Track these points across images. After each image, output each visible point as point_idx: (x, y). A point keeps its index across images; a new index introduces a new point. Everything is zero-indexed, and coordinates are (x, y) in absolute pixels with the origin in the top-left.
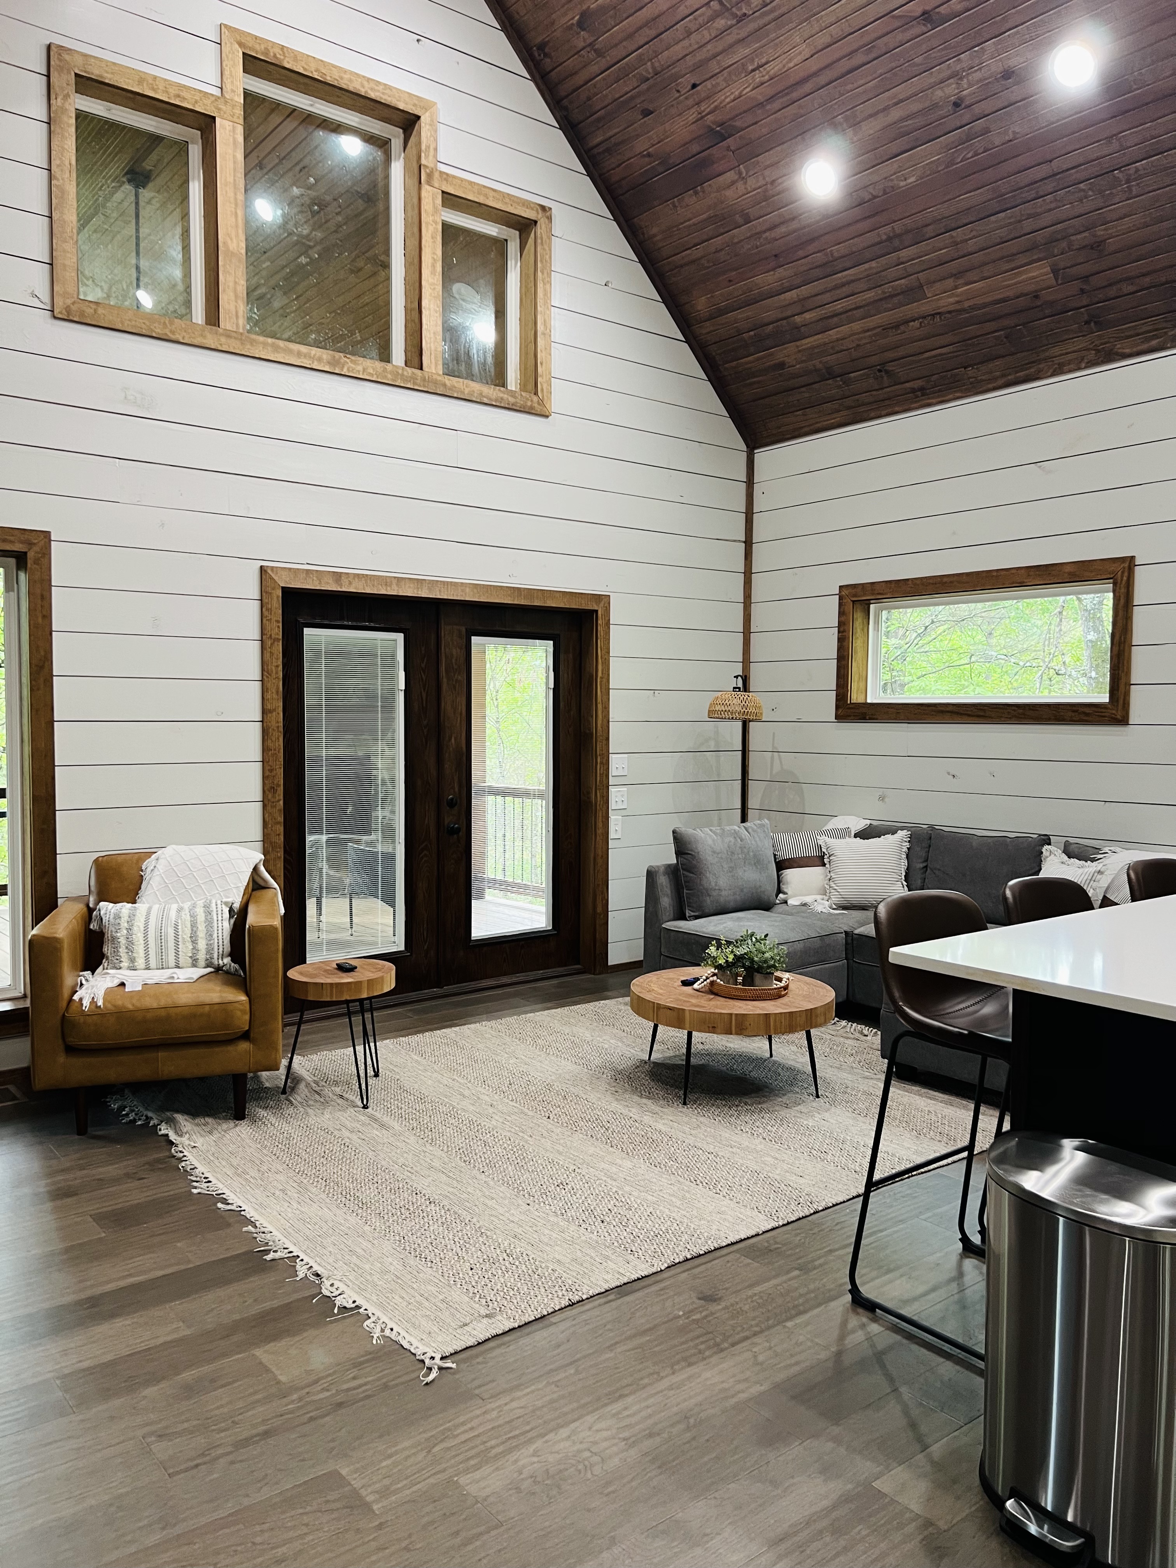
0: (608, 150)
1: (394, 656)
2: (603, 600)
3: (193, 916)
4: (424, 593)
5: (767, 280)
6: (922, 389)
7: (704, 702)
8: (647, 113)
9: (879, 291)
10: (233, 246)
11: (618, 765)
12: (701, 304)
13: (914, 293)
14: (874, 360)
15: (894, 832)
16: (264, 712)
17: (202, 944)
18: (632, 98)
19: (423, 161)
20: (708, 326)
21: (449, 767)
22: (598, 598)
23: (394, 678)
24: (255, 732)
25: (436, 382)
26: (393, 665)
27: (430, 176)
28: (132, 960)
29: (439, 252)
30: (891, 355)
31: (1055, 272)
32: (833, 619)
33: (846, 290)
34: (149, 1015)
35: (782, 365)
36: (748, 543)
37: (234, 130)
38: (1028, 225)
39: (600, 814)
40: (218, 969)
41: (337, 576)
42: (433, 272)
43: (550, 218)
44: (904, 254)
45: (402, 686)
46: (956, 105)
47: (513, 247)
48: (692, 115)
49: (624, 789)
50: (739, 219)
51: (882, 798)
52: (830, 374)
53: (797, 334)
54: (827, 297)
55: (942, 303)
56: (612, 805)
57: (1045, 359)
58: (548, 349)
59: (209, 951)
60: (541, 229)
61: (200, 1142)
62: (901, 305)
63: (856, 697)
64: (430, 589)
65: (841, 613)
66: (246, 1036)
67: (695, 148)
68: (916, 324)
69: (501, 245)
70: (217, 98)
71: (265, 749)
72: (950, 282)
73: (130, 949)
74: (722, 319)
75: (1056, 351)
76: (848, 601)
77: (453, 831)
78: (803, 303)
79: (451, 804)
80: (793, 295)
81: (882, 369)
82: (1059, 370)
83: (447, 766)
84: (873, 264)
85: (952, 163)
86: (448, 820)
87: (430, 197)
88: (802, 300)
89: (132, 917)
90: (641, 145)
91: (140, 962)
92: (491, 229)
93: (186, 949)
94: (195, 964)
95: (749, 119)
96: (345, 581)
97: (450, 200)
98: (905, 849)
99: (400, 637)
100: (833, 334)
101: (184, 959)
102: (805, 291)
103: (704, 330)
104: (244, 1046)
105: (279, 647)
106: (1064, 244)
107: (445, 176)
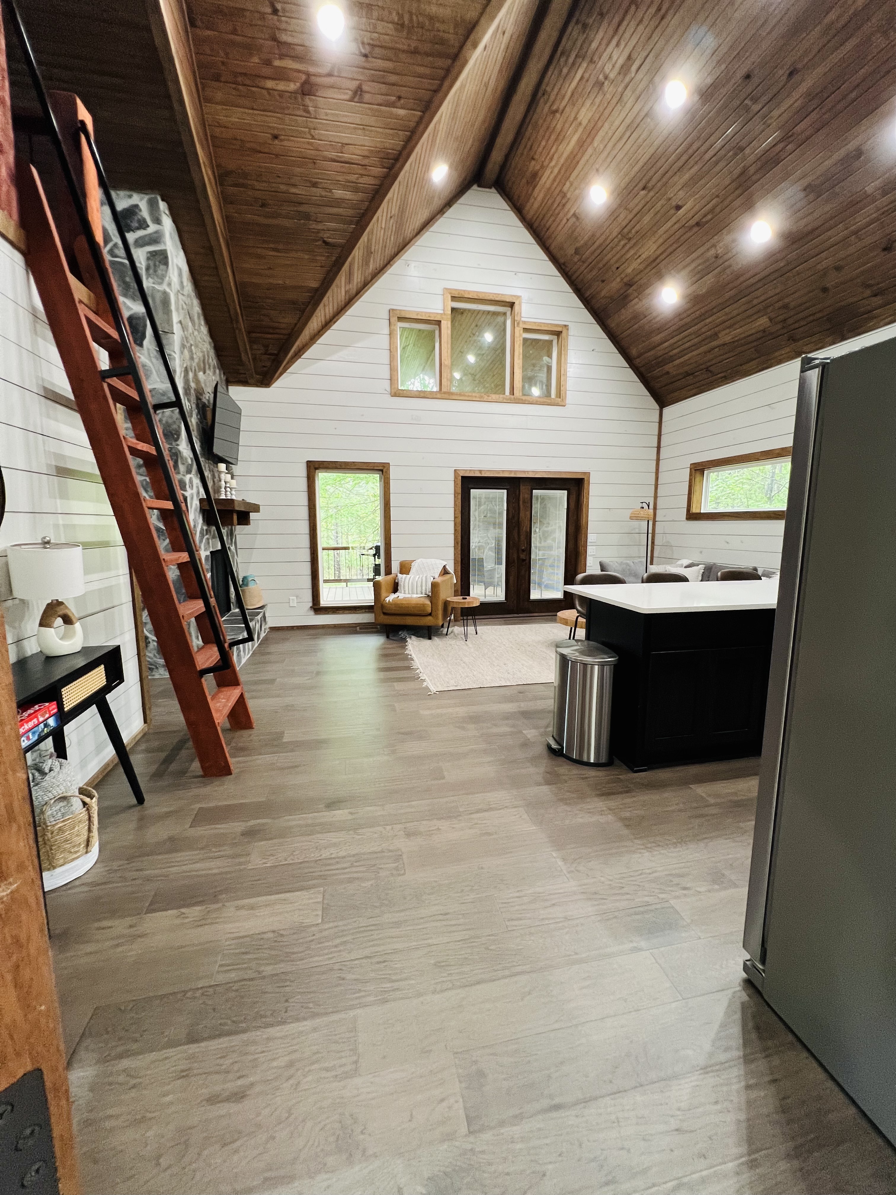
0: (592, 297)
1: (503, 498)
2: (588, 474)
3: (422, 579)
4: (512, 475)
5: (657, 338)
6: (725, 377)
7: (628, 513)
8: (603, 281)
9: (700, 337)
10: (446, 363)
11: (591, 538)
12: (634, 352)
13: (715, 336)
14: (703, 366)
15: (698, 565)
16: (455, 518)
17: (424, 588)
18: (598, 276)
19: (516, 318)
20: (638, 360)
21: (522, 538)
22: (585, 473)
23: (503, 506)
24: (452, 524)
25: (519, 399)
26: (502, 501)
27: (518, 324)
28: (405, 591)
29: (521, 351)
30: (709, 364)
31: (771, 320)
32: (687, 478)
33: (688, 339)
34: (403, 606)
35: (668, 373)
36: (659, 447)
37: (447, 324)
38: (755, 302)
39: (583, 557)
40: (428, 596)
41: (480, 471)
42: (519, 359)
43: (568, 329)
44: (708, 321)
45: (505, 508)
46: (716, 257)
47: (555, 343)
48: (618, 280)
49: (594, 547)
50: (642, 317)
51: (701, 552)
52: (688, 374)
53: (672, 359)
54: (680, 343)
55: (727, 339)
56: (589, 553)
57: (773, 359)
58: (566, 381)
59: (426, 590)
60: (564, 334)
61: (415, 643)
62: (710, 342)
63: (694, 510)
64: (515, 474)
65: (691, 475)
66: (430, 614)
67: (622, 292)
68: (717, 350)
69: (551, 342)
70: (441, 314)
71: (455, 530)
72: (728, 331)
73: (404, 588)
74: (642, 357)
75: (777, 354)
76: (693, 470)
77: (524, 560)
78: (672, 347)
79: (523, 551)
80: (666, 344)
81: (707, 369)
82: (780, 362)
83: (522, 537)
84: (696, 327)
85: (718, 282)
86: (522, 556)
87: (518, 331)
88: (671, 345)
89: (405, 578)
90: (603, 294)
91: (407, 592)
92: (546, 337)
93: (419, 589)
94: (422, 593)
95: (639, 277)
96: (483, 473)
97: (526, 330)
98: (701, 573)
99: (505, 491)
100: (686, 357)
101: (419, 592)
102: (672, 341)
103: (637, 362)
104: (430, 618)
105: (460, 496)
106: (771, 308)
107: (524, 322)
